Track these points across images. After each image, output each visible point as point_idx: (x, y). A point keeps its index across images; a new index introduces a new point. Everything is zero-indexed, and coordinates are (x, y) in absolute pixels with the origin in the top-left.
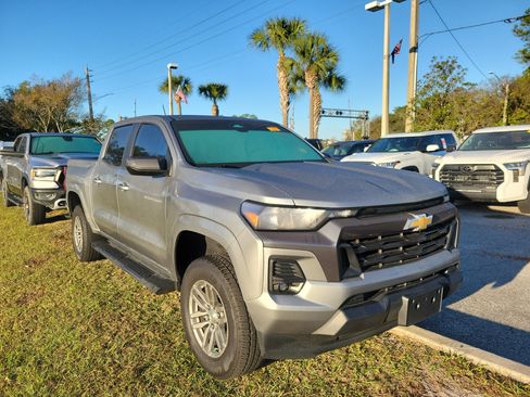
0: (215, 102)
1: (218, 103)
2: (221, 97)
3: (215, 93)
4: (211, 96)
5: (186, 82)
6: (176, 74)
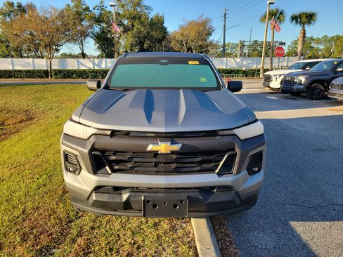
0: (303, 27)
1: (307, 27)
2: (309, 23)
3: (304, 20)
4: (301, 23)
5: (281, 13)
6: (273, 8)
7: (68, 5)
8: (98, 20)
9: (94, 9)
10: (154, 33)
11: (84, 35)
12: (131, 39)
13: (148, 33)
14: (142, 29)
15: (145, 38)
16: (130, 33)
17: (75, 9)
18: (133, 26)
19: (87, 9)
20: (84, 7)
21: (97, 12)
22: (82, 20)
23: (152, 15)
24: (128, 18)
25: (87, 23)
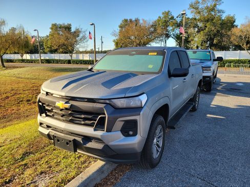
7: (160, 17)
8: (179, 25)
9: (177, 17)
10: (223, 31)
11: (168, 36)
12: (202, 37)
13: (218, 31)
14: (213, 28)
15: (215, 35)
16: (202, 32)
17: (164, 19)
18: (206, 27)
19: (172, 18)
20: (170, 17)
21: (179, 20)
22: (167, 26)
23: (224, 17)
24: (202, 21)
25: (171, 28)
